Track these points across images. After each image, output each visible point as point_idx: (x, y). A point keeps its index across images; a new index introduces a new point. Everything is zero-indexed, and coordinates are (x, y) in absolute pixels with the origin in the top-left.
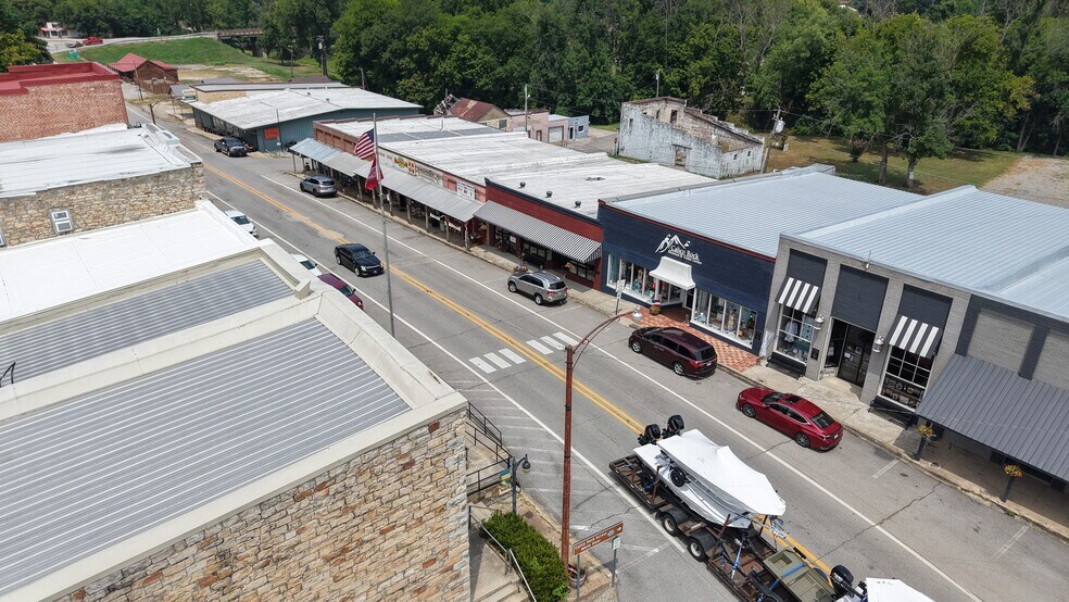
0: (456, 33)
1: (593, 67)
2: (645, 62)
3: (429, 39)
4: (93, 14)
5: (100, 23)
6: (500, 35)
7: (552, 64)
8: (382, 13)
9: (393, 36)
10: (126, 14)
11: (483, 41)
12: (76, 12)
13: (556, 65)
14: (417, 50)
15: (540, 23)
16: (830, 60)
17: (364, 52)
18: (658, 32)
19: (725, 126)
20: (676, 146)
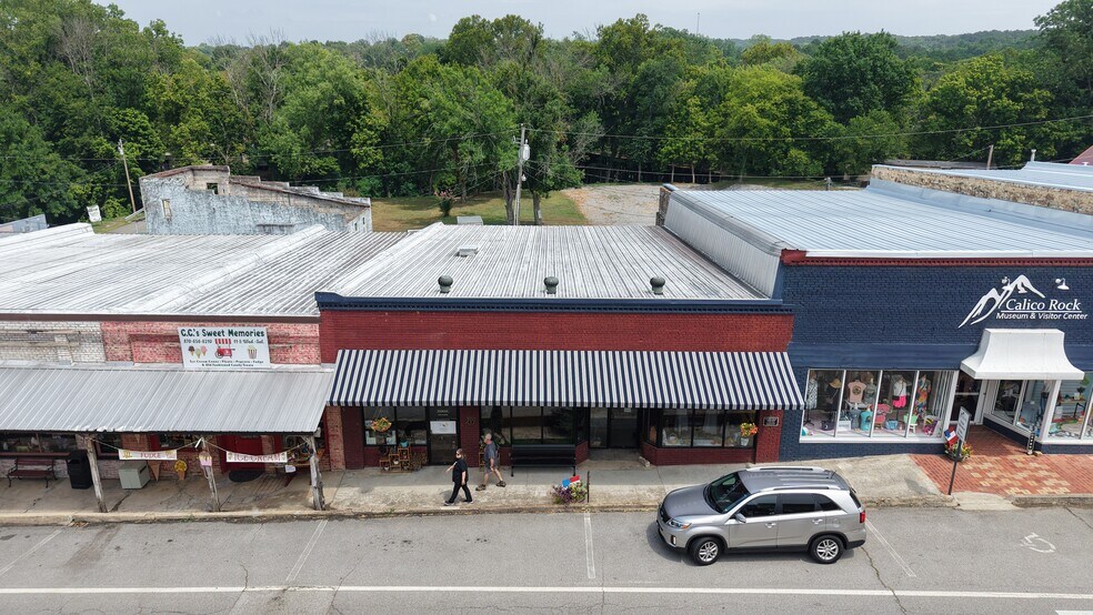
16: (364, 108)
19: (305, 193)
20: (264, 226)
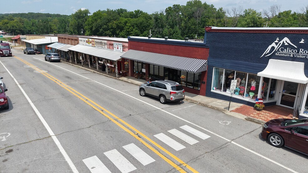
0: (126, 23)
1: (174, 33)
2: (191, 34)
3: (117, 25)
4: (14, 28)
5: (17, 31)
6: (141, 23)
7: (159, 33)
8: (101, 17)
9: (104, 24)
10: (26, 29)
11: (135, 26)
12: (9, 27)
13: (161, 32)
14: (112, 28)
15: (155, 18)
17: (94, 29)
18: (194, 24)
